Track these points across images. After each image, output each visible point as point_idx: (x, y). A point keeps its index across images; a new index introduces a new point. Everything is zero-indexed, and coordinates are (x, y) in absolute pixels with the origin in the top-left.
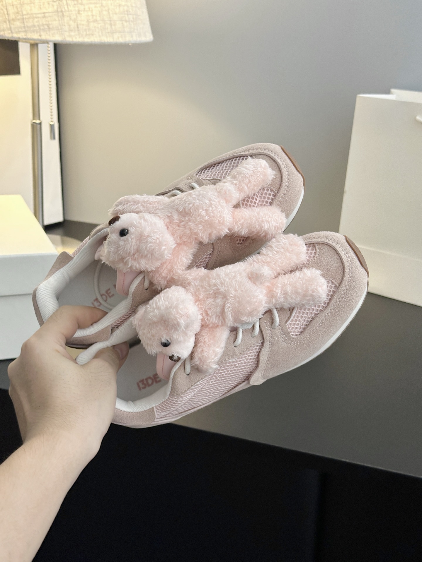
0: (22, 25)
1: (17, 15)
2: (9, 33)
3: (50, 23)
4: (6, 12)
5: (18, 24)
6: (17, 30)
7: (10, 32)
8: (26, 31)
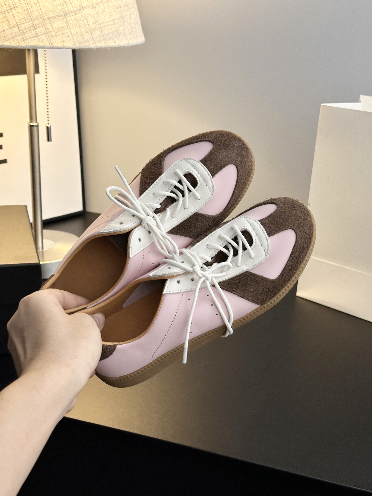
0: (101, 34)
1: (96, 24)
2: (93, 44)
3: (118, 29)
4: (87, 23)
5: (97, 33)
6: (98, 39)
7: (93, 42)
8: (105, 39)
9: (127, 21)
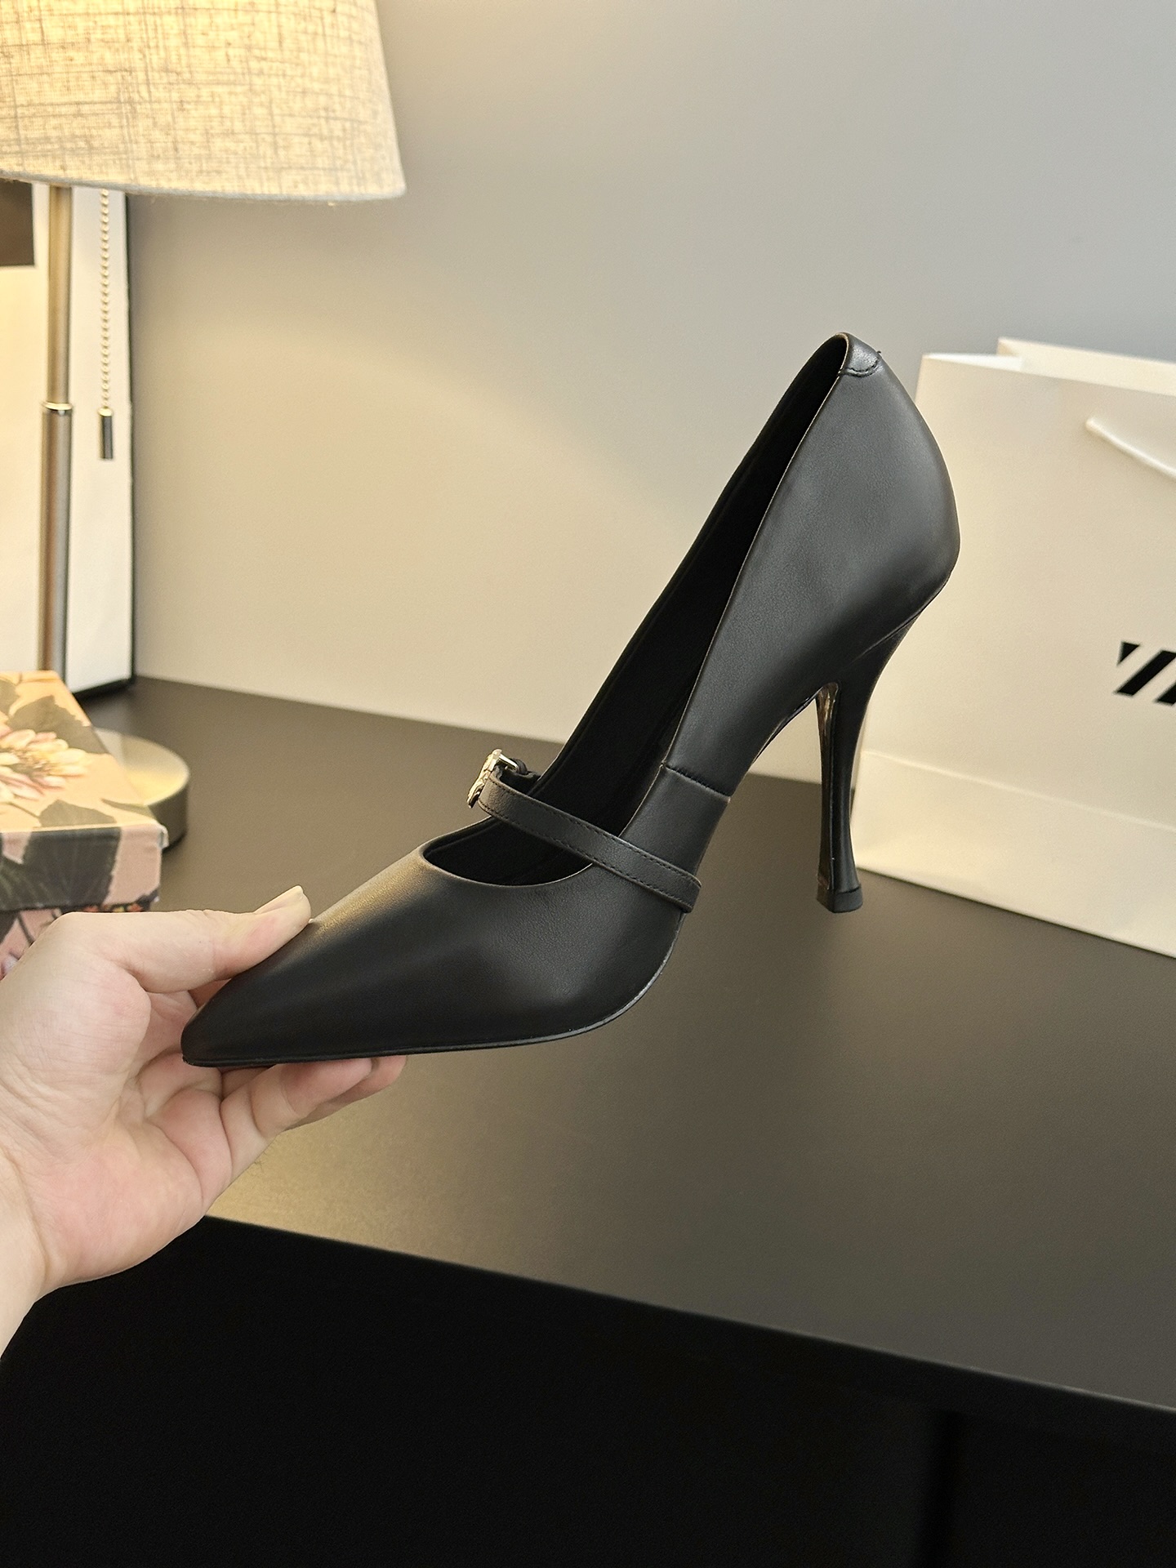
9: (147, 117)
